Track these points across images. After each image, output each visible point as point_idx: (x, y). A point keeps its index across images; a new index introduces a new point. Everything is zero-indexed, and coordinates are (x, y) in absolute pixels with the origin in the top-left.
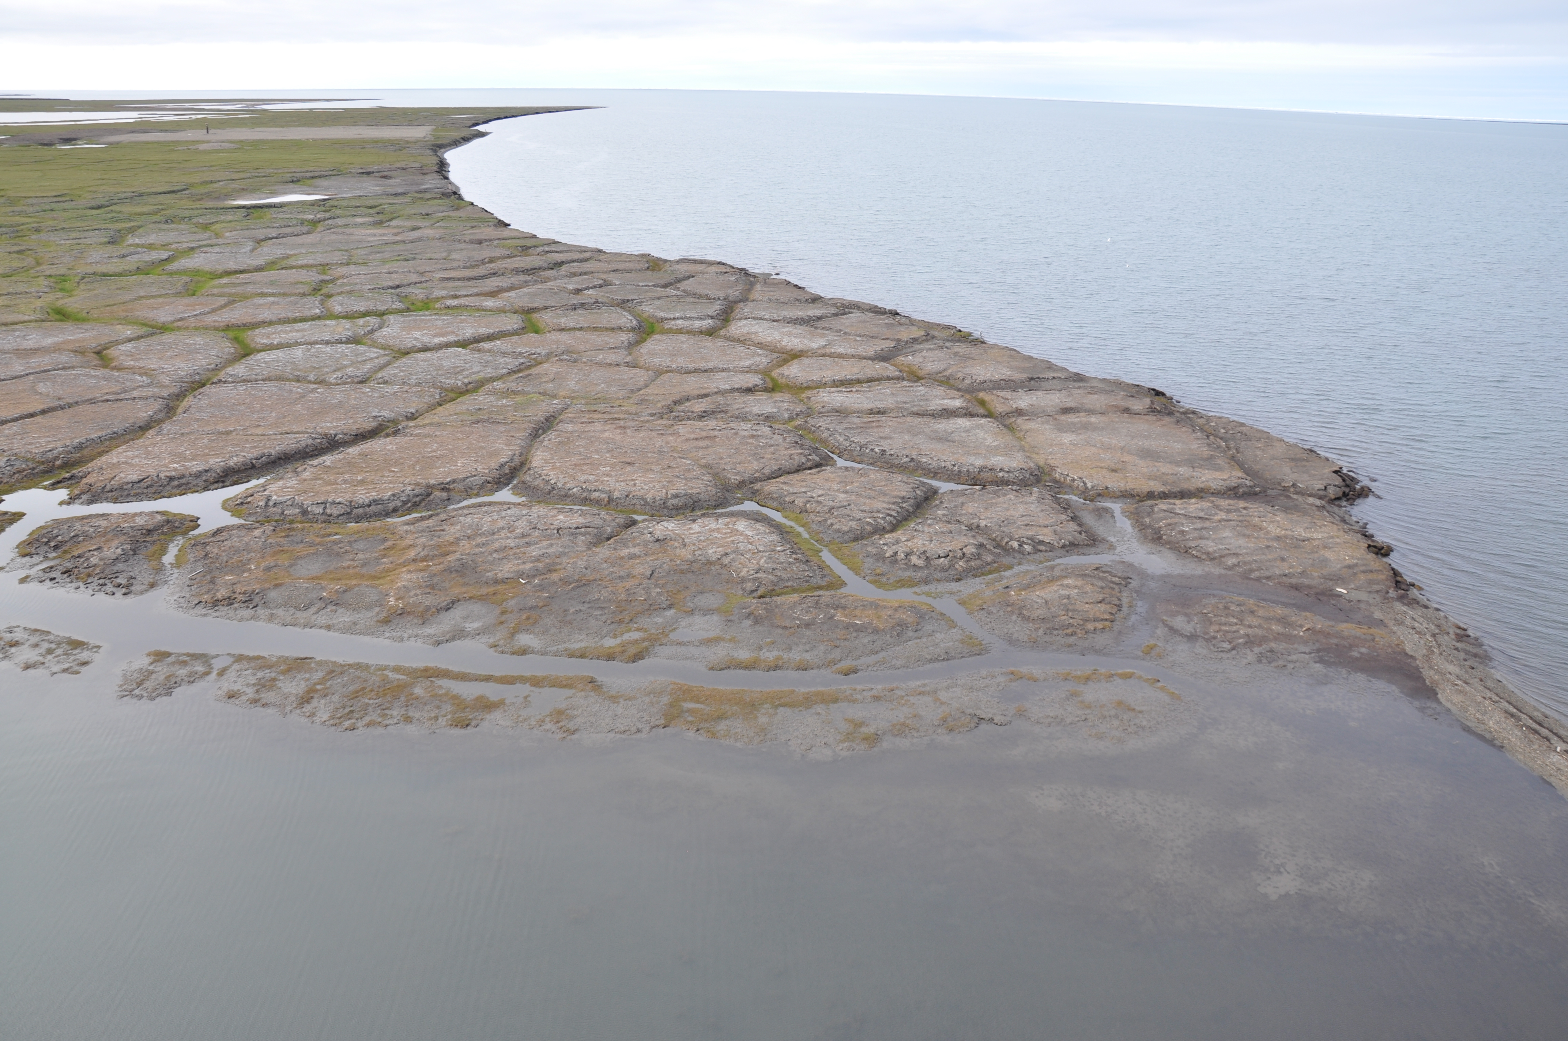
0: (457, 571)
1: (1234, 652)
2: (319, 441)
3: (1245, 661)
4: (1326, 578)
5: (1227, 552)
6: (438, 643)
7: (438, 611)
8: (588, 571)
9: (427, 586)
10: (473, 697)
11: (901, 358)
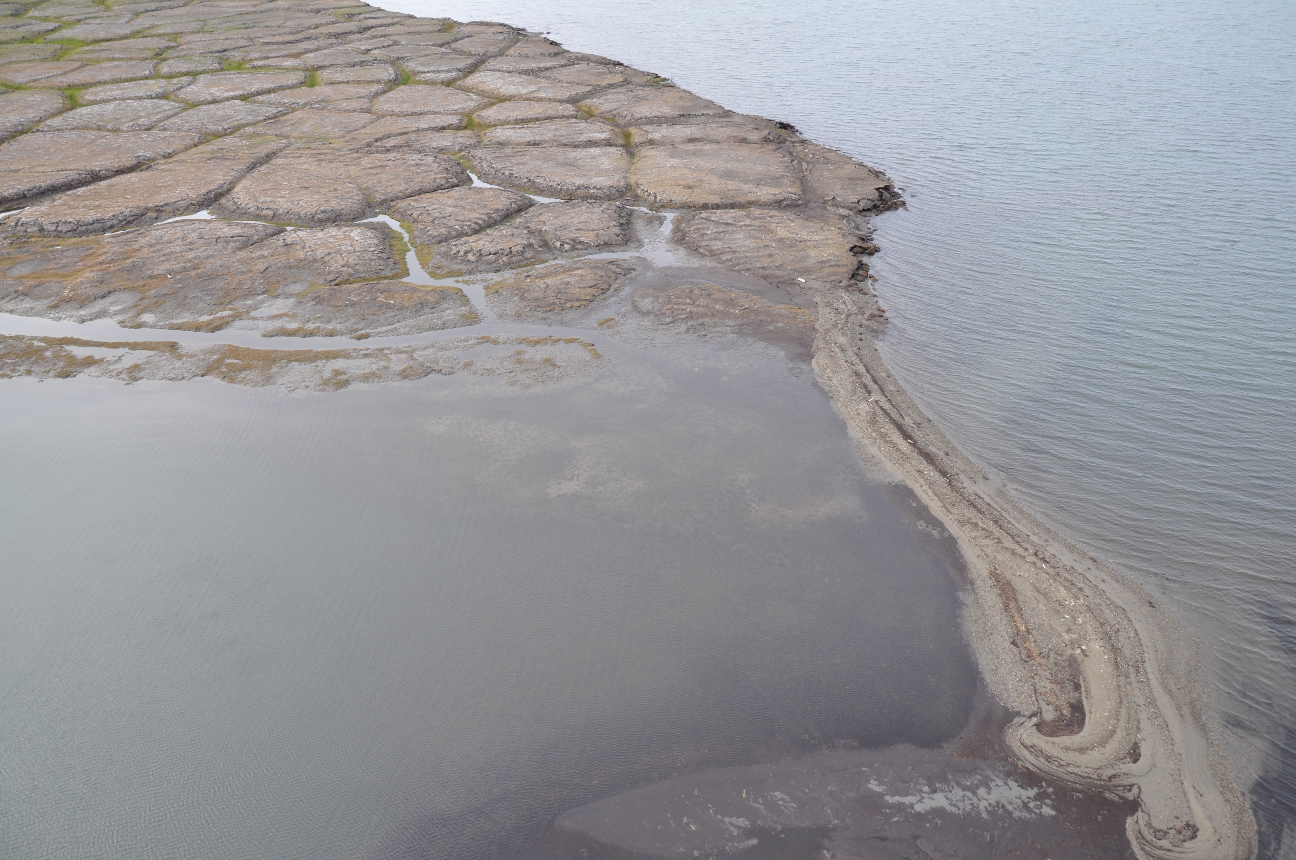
0: (128, 270)
1: (672, 324)
2: (83, 176)
3: (676, 331)
4: (795, 270)
5: (728, 249)
6: (83, 321)
7: (95, 299)
8: (221, 269)
9: (97, 281)
10: (83, 357)
11: (588, 101)
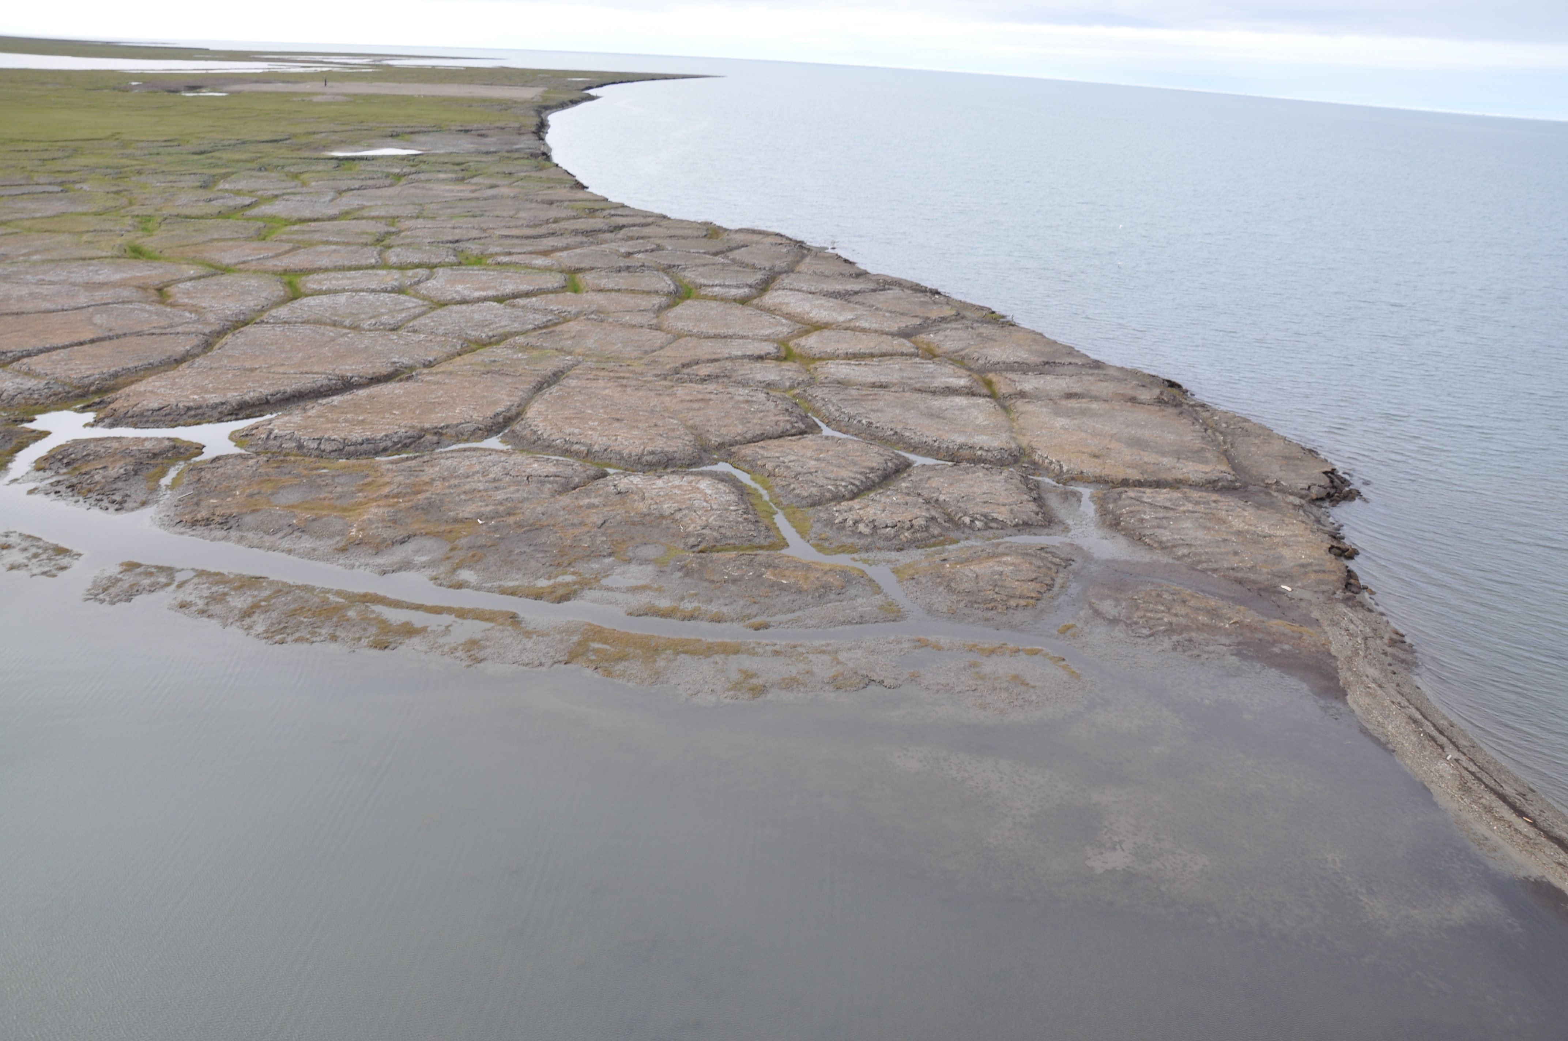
0: (423, 509)
1: (1152, 638)
2: (334, 382)
3: (1159, 648)
4: (1273, 574)
5: (1181, 542)
6: (385, 573)
7: (393, 544)
8: (544, 517)
9: (390, 521)
10: (398, 623)
11: (923, 336)
